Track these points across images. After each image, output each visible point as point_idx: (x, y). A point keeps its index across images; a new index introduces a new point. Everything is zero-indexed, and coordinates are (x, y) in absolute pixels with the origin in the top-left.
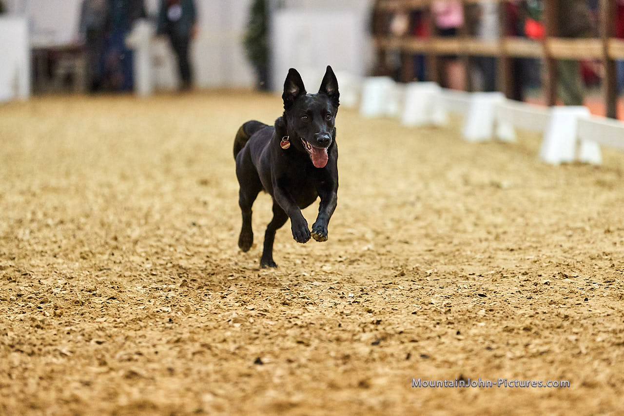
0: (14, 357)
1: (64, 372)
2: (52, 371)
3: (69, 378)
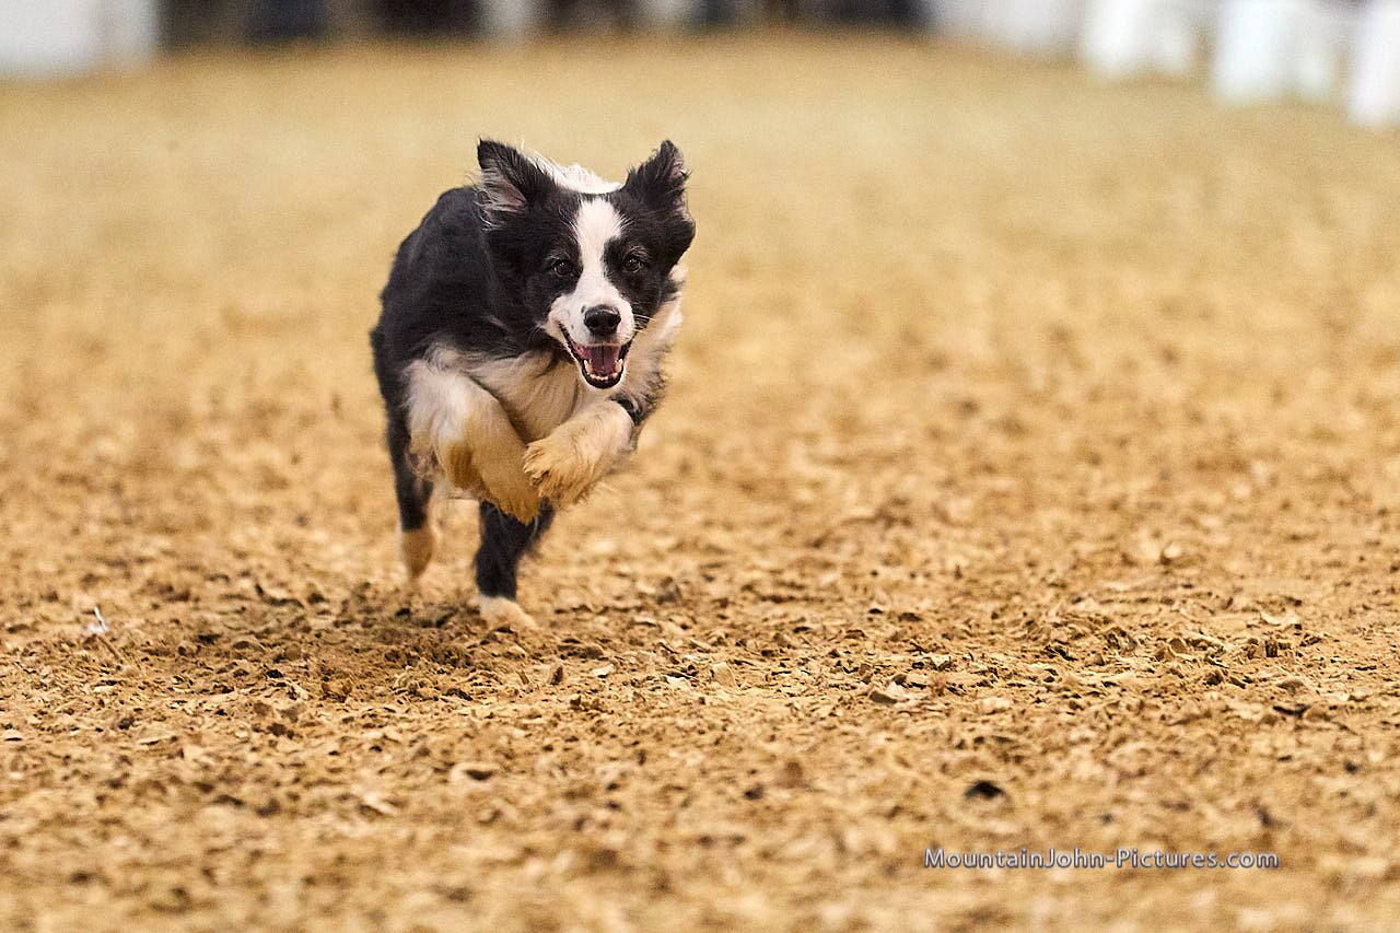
0: (215, 818)
1: (378, 861)
2: (341, 859)
3: (398, 879)
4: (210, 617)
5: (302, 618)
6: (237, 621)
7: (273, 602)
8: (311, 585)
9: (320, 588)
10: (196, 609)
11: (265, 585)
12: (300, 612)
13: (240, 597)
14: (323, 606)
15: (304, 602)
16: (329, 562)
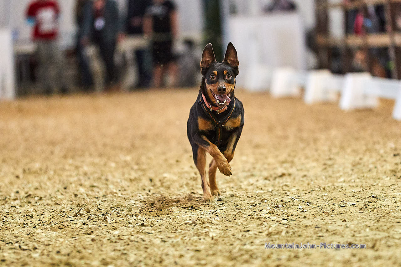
4: (5, 254)
5: (30, 254)
6: (13, 256)
7: (24, 250)
8: (34, 245)
9: (36, 245)
10: (3, 252)
11: (22, 245)
12: (30, 252)
13: (14, 248)
14: (37, 250)
15: (32, 250)
16: (40, 239)
